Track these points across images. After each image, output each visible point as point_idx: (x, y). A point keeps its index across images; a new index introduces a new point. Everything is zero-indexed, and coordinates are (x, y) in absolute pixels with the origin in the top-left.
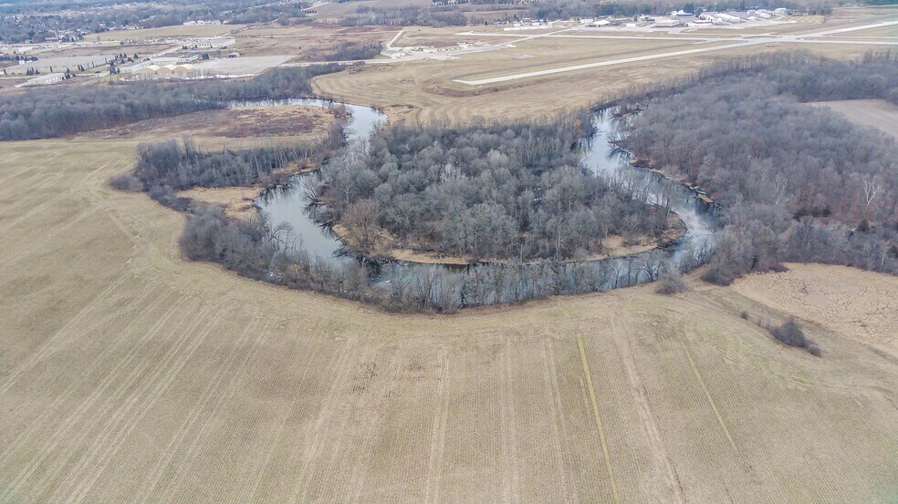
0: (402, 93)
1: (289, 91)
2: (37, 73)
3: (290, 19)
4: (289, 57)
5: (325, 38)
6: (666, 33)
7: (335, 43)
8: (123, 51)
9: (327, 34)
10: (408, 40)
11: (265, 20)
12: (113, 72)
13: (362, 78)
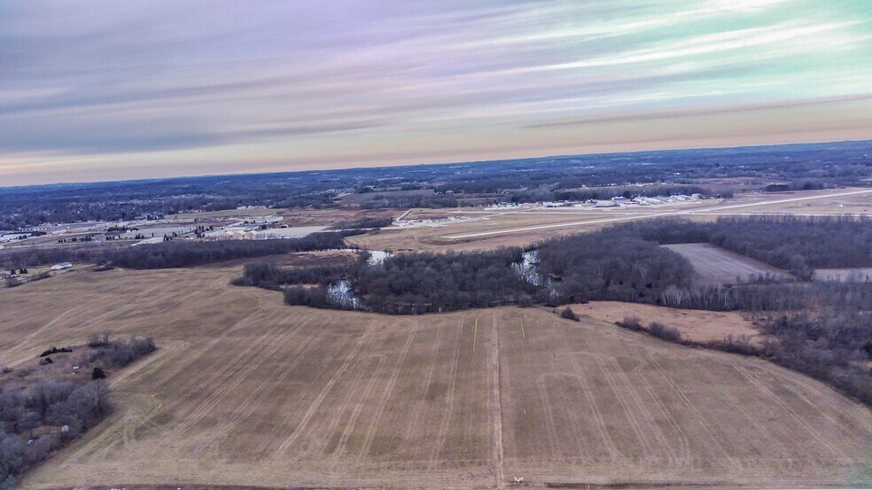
0: (405, 244)
1: (330, 244)
2: (143, 237)
3: (323, 205)
4: (325, 227)
5: (351, 216)
6: (601, 211)
7: (358, 219)
8: (201, 225)
9: (352, 214)
10: (411, 215)
11: (302, 206)
12: (199, 236)
13: (379, 237)
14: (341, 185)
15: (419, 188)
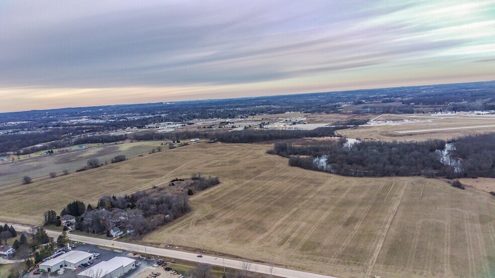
0: (370, 135)
2: (235, 127)
3: (331, 111)
4: (327, 124)
5: (344, 118)
7: (348, 120)
8: (264, 121)
9: (346, 117)
10: (381, 118)
11: (320, 112)
12: (261, 127)
13: (356, 131)
14: (347, 99)
15: (393, 101)
